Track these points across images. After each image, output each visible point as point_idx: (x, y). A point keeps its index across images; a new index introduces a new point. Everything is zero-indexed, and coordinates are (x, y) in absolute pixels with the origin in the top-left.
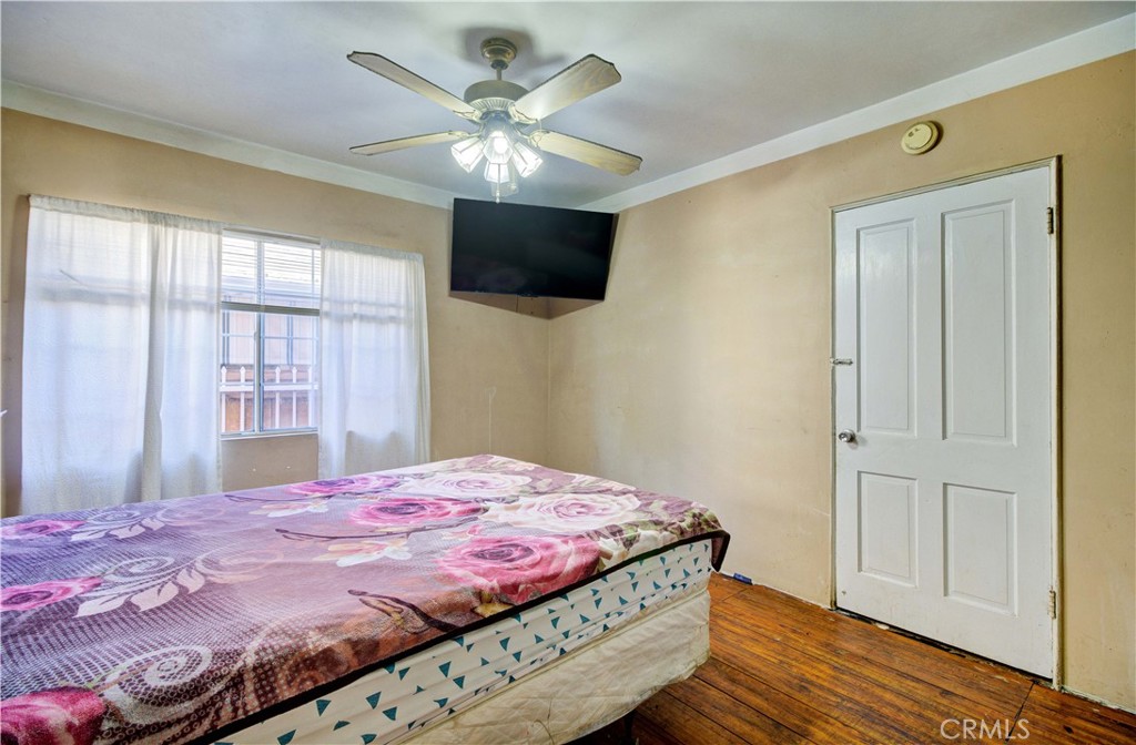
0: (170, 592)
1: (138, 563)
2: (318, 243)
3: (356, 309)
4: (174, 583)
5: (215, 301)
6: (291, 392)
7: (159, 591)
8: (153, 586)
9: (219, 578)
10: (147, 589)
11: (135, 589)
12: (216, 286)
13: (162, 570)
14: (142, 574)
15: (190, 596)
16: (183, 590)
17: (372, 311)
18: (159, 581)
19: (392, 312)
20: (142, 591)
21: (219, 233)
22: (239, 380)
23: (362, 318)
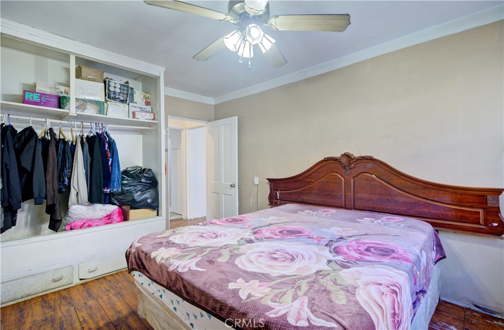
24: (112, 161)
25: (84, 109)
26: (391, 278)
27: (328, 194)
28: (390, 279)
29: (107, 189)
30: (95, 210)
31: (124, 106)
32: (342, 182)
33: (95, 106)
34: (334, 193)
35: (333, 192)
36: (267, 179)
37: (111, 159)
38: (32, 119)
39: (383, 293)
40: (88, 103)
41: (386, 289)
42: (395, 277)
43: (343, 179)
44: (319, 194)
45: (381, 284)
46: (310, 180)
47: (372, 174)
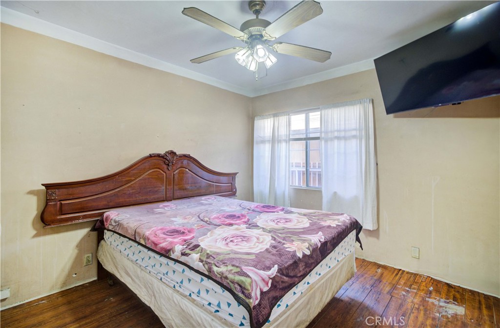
2: (319, 108)
3: (336, 134)
5: (288, 139)
6: (316, 172)
12: (288, 133)
17: (342, 134)
19: (354, 133)
21: (289, 115)
22: (300, 167)
23: (338, 138)
27: (150, 191)
32: (164, 177)
34: (156, 189)
35: (155, 187)
36: (43, 185)
43: (164, 174)
44: (139, 193)
46: (129, 178)
47: (186, 168)
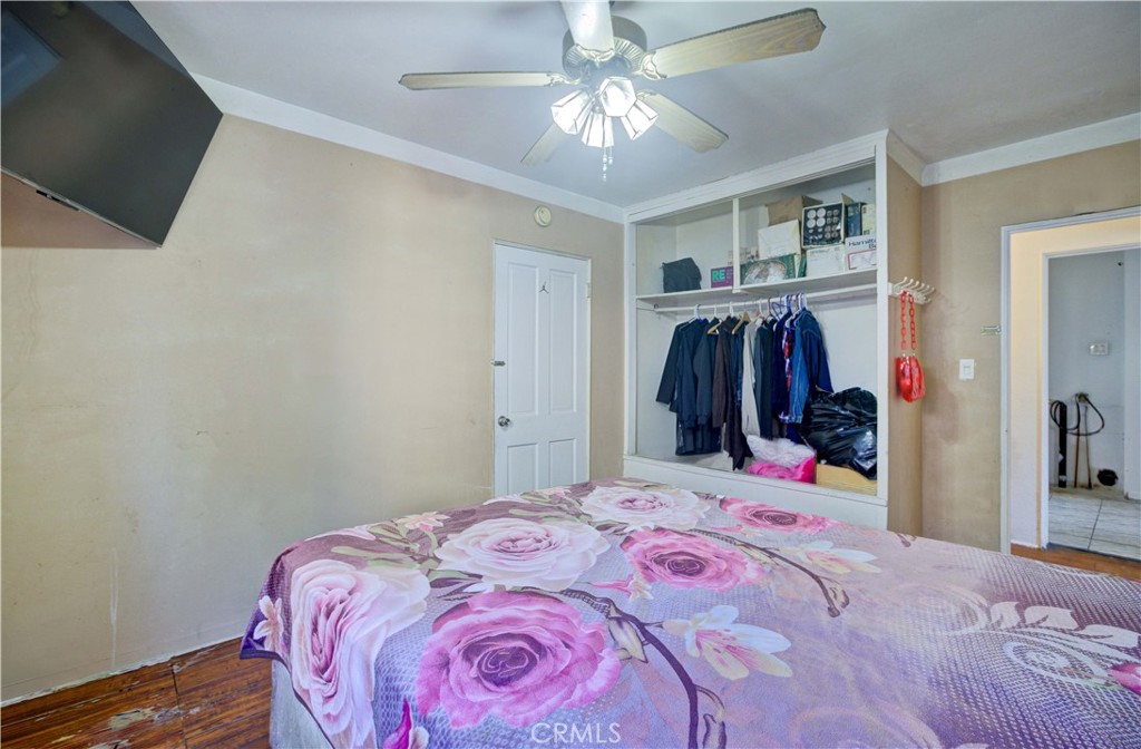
0: (1033, 614)
1: (1052, 670)
4: (1024, 621)
7: (1044, 619)
8: (1048, 628)
9: (976, 600)
10: (1056, 629)
11: (1069, 637)
13: (1026, 640)
14: (1053, 649)
15: (1018, 599)
16: (1020, 609)
18: (1038, 630)
20: (1063, 631)
24: (790, 364)
25: (766, 277)
26: (363, 616)
28: (361, 612)
29: (785, 415)
30: (776, 449)
31: (836, 249)
33: (780, 266)
37: (788, 361)
38: (715, 306)
39: (330, 590)
40: (772, 264)
41: (338, 597)
42: (364, 626)
45: (350, 593)
